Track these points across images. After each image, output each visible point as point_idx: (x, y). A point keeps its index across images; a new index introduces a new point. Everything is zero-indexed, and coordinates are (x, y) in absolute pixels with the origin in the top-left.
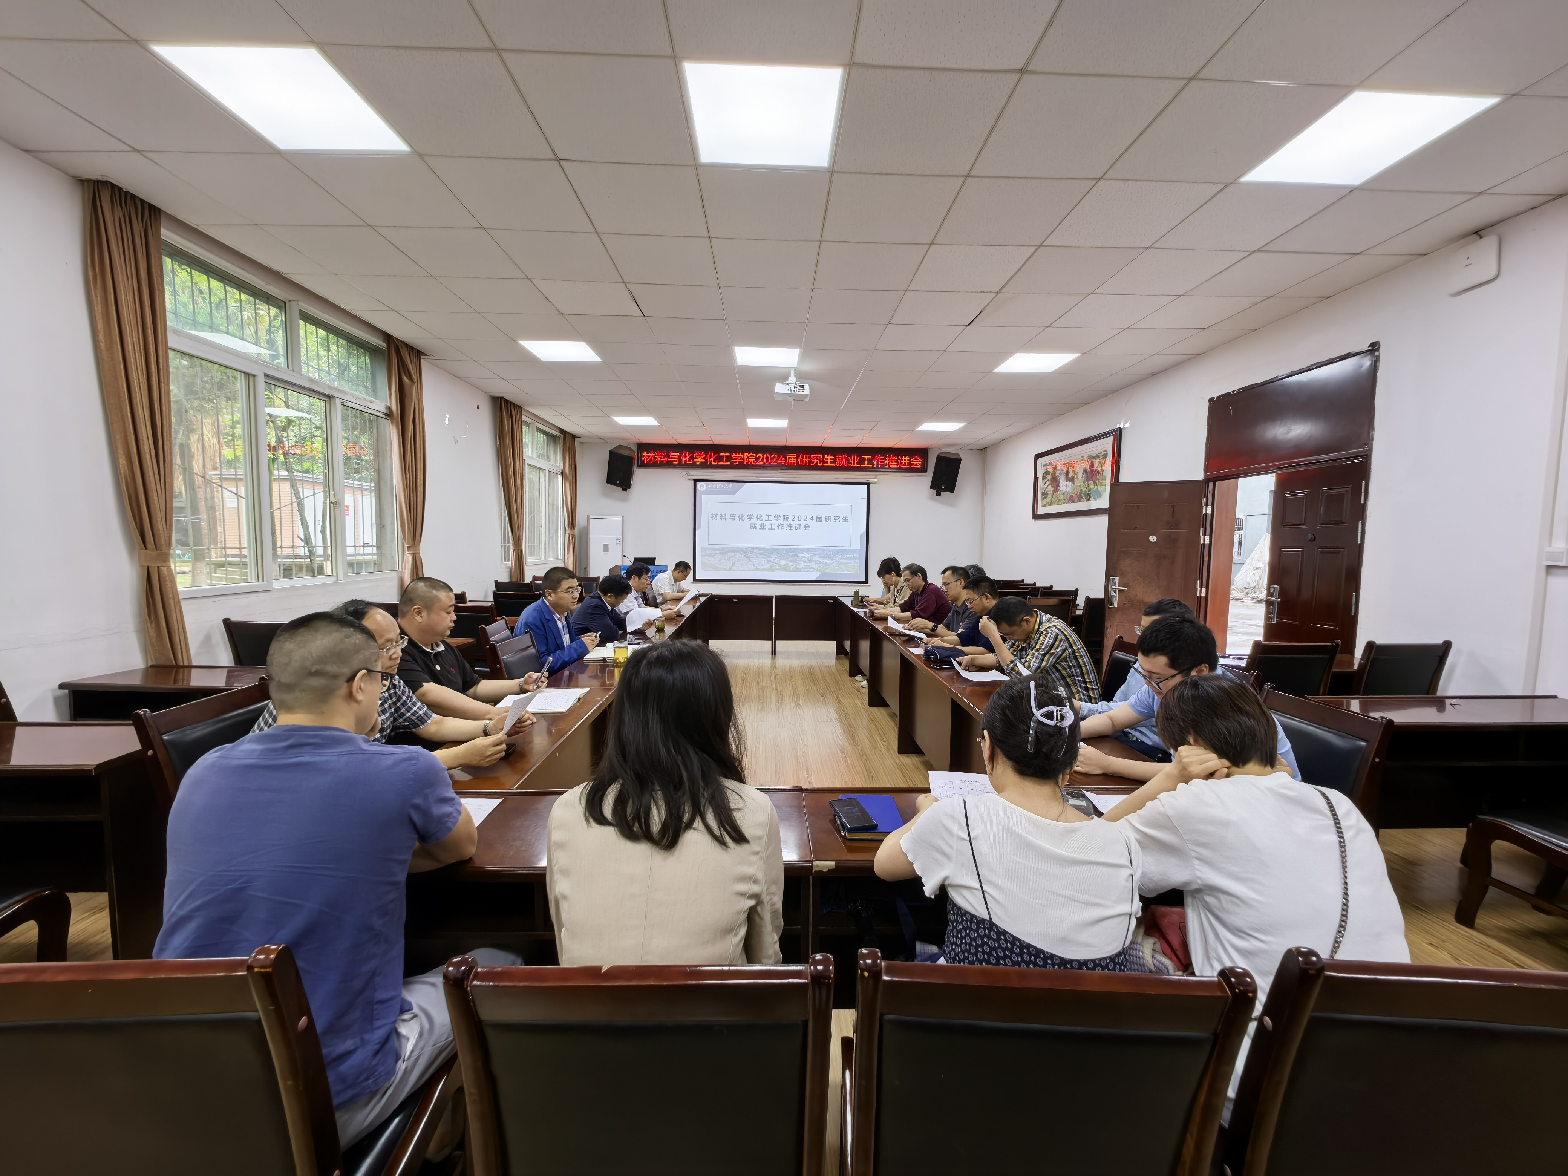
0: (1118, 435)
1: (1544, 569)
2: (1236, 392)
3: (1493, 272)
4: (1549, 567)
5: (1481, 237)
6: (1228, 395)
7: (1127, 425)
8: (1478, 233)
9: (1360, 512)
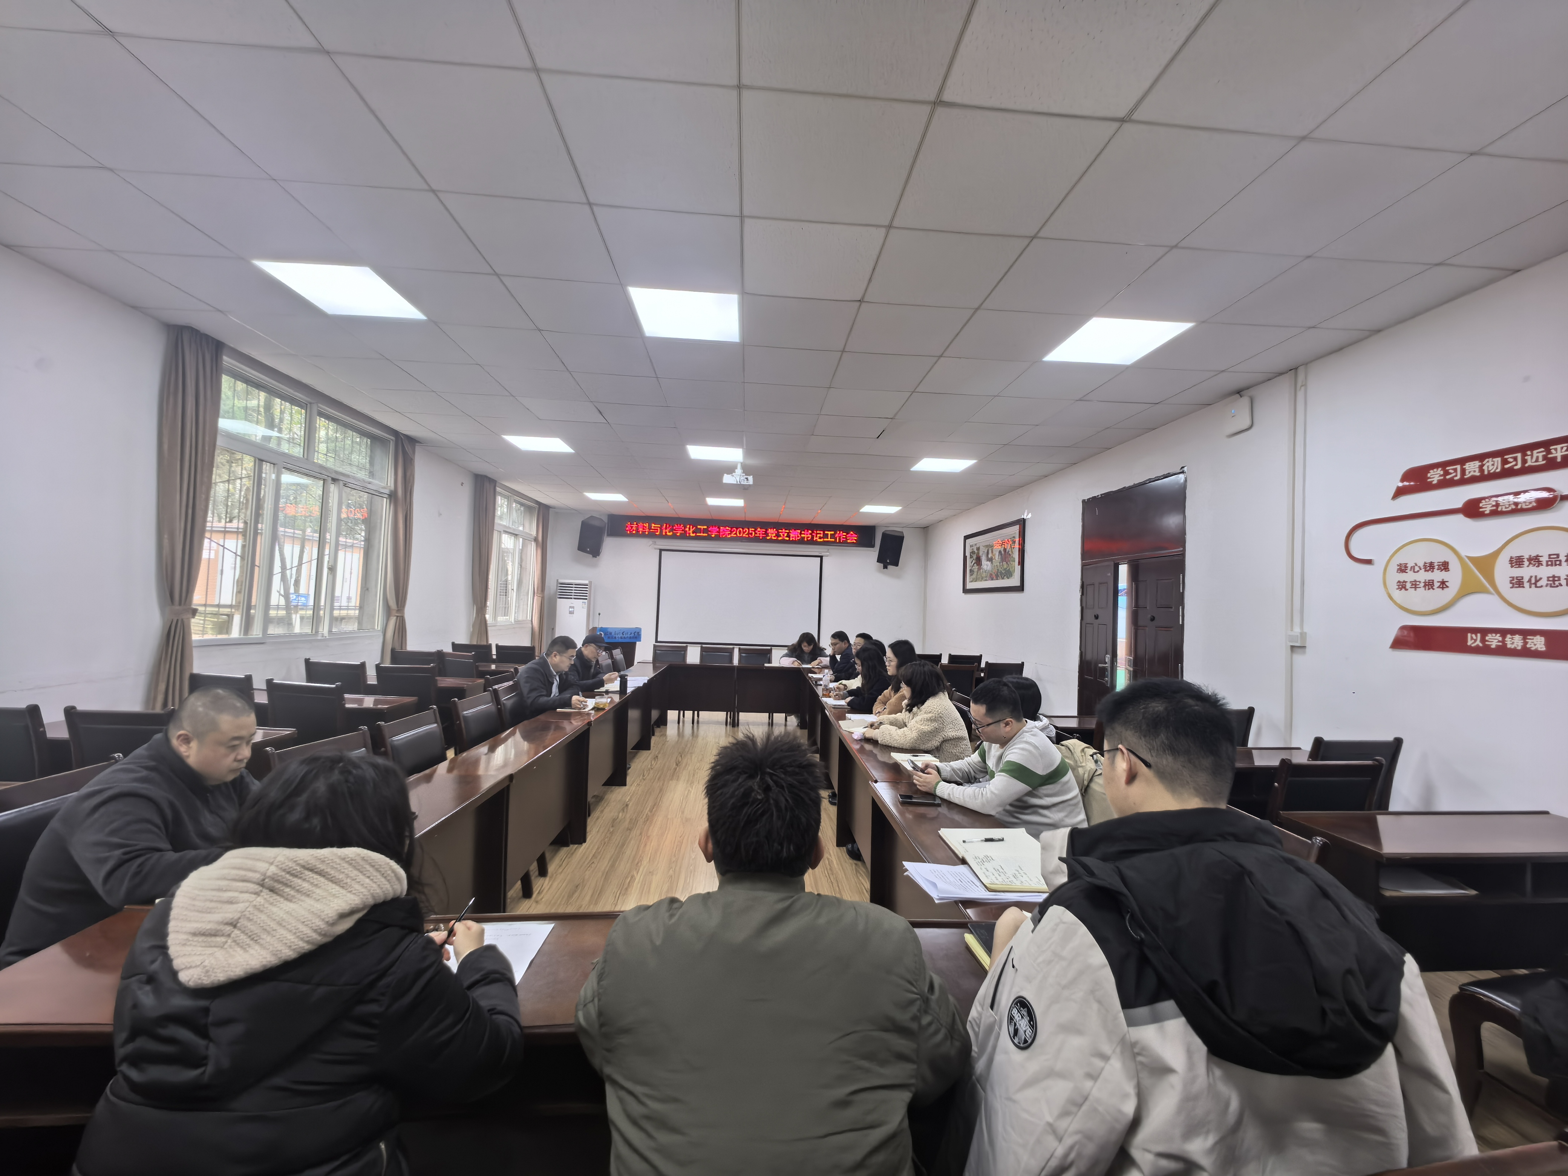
0: (1022, 523)
1: (1289, 647)
2: (1100, 496)
3: (1247, 423)
4: (1292, 647)
5: (1241, 397)
6: (1094, 498)
7: (1030, 516)
8: (1239, 392)
9: (1180, 600)
